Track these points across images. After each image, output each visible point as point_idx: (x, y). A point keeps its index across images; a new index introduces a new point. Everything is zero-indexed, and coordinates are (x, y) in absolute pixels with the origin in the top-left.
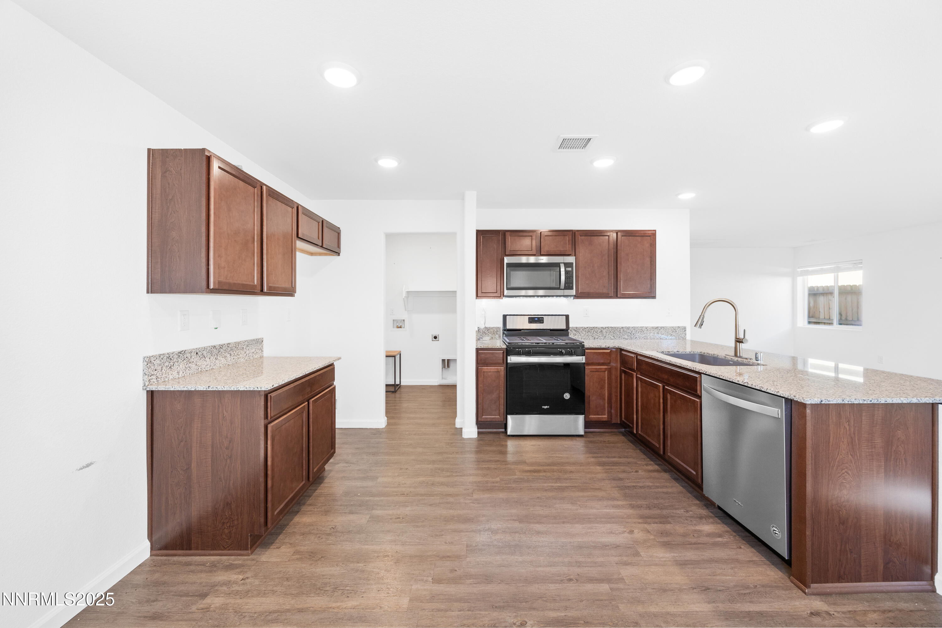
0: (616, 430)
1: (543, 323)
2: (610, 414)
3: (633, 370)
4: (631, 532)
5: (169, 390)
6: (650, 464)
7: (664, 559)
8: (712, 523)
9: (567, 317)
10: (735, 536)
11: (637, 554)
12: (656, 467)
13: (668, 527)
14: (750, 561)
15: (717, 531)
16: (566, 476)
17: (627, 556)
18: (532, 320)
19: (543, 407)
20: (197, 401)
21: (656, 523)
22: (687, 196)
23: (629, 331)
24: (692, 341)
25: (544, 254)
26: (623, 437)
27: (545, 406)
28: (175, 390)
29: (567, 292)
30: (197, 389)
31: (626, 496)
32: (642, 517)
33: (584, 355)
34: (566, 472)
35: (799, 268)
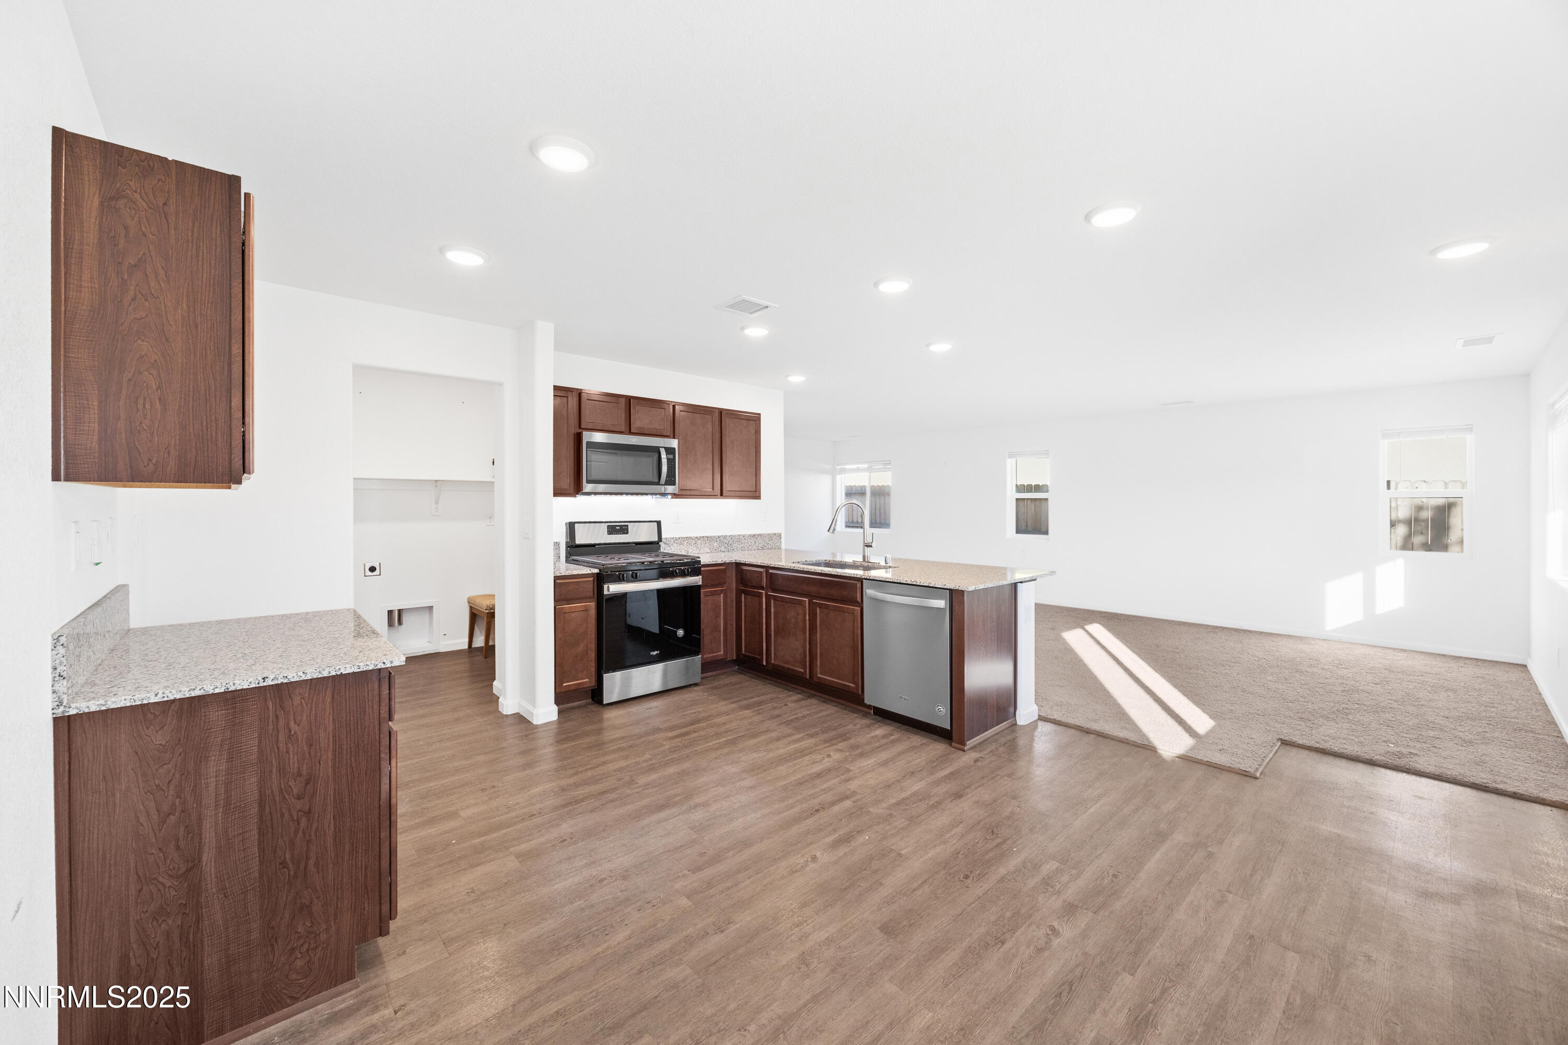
0: (729, 670)
1: (627, 533)
2: (726, 651)
3: (762, 588)
4: (829, 756)
5: (145, 702)
6: (792, 695)
7: (870, 766)
8: (879, 727)
9: (659, 523)
10: (900, 732)
11: (848, 770)
12: (799, 696)
13: (852, 741)
14: (922, 745)
15: (886, 732)
16: (723, 729)
17: (842, 775)
18: (614, 529)
19: (652, 653)
20: (216, 716)
21: (841, 742)
22: (796, 379)
23: (726, 541)
24: (786, 550)
25: (635, 432)
26: (741, 676)
27: (654, 651)
28: (166, 699)
29: (670, 489)
30: (232, 688)
31: (798, 729)
32: (825, 741)
33: (701, 575)
34: (718, 725)
35: (838, 465)
